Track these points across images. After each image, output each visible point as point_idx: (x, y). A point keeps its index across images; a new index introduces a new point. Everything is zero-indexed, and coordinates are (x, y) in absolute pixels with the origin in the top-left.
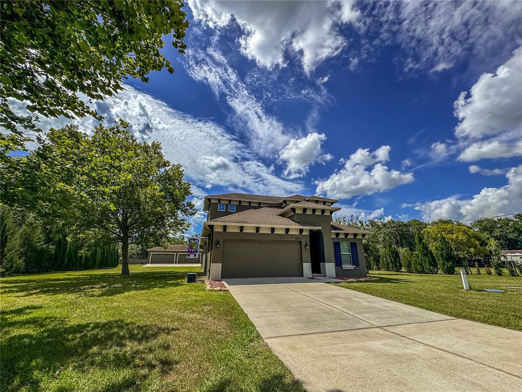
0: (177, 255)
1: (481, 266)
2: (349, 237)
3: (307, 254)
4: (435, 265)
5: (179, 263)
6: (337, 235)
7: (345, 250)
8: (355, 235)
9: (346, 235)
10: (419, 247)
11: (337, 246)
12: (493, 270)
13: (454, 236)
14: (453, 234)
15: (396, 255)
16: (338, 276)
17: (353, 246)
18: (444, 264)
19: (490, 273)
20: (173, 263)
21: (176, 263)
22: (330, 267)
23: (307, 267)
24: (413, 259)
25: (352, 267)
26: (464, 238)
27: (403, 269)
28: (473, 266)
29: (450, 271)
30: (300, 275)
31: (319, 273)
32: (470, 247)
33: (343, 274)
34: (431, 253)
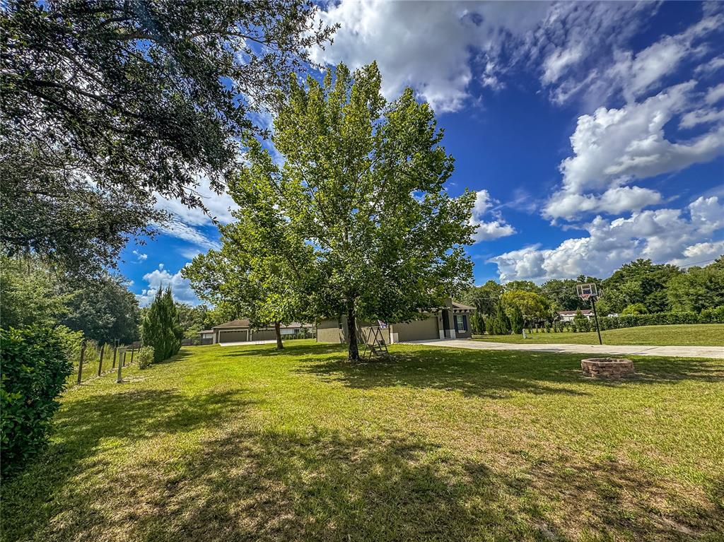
0: (249, 331)
1: (539, 327)
2: (463, 312)
3: (441, 325)
4: (510, 329)
5: (252, 340)
6: (455, 311)
7: (460, 321)
8: (466, 310)
9: (460, 311)
10: (499, 314)
11: (455, 317)
12: (545, 330)
13: (525, 302)
14: (524, 299)
15: (481, 321)
16: (457, 338)
17: (464, 318)
18: (516, 327)
19: (543, 332)
20: (245, 341)
21: (249, 341)
22: (452, 332)
23: (442, 332)
24: (495, 324)
25: (464, 332)
26: (532, 303)
27: (487, 333)
28: (534, 327)
29: (519, 332)
30: (438, 338)
31: (447, 337)
32: (536, 311)
33: (459, 337)
34: (508, 319)
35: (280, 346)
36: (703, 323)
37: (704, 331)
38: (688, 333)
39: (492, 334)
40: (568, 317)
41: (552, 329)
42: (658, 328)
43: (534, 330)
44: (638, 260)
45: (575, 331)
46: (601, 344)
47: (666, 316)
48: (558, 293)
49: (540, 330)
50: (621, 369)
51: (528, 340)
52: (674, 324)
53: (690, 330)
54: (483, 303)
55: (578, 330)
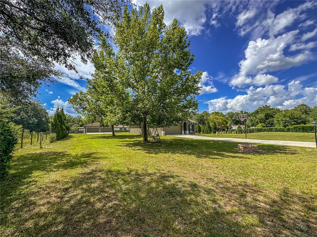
0: (100, 128)
2: (192, 123)
3: (183, 128)
4: (211, 131)
6: (189, 123)
7: (191, 127)
8: (194, 123)
9: (191, 123)
10: (207, 125)
11: (189, 126)
12: (225, 132)
13: (218, 120)
15: (200, 128)
17: (193, 126)
18: (214, 130)
19: (224, 133)
20: (98, 132)
21: (100, 132)
22: (187, 132)
23: (183, 132)
24: (205, 129)
25: (192, 132)
26: (221, 121)
28: (221, 131)
29: (215, 133)
30: (181, 134)
31: (185, 134)
32: (222, 125)
33: (190, 134)
34: (211, 127)
35: (114, 135)
36: (286, 132)
37: (286, 135)
38: (280, 135)
39: (203, 133)
40: (235, 127)
41: (228, 132)
42: (269, 133)
43: (221, 132)
44: (265, 105)
45: (237, 133)
46: (246, 138)
47: (272, 128)
48: (232, 118)
49: (223, 132)
50: (253, 149)
51: (218, 136)
52: (275, 132)
53: (281, 134)
54: (201, 120)
55: (238, 133)
